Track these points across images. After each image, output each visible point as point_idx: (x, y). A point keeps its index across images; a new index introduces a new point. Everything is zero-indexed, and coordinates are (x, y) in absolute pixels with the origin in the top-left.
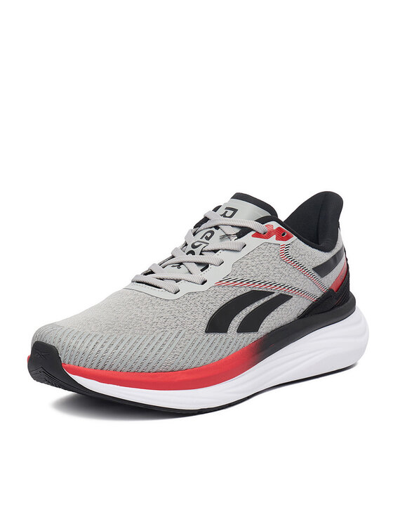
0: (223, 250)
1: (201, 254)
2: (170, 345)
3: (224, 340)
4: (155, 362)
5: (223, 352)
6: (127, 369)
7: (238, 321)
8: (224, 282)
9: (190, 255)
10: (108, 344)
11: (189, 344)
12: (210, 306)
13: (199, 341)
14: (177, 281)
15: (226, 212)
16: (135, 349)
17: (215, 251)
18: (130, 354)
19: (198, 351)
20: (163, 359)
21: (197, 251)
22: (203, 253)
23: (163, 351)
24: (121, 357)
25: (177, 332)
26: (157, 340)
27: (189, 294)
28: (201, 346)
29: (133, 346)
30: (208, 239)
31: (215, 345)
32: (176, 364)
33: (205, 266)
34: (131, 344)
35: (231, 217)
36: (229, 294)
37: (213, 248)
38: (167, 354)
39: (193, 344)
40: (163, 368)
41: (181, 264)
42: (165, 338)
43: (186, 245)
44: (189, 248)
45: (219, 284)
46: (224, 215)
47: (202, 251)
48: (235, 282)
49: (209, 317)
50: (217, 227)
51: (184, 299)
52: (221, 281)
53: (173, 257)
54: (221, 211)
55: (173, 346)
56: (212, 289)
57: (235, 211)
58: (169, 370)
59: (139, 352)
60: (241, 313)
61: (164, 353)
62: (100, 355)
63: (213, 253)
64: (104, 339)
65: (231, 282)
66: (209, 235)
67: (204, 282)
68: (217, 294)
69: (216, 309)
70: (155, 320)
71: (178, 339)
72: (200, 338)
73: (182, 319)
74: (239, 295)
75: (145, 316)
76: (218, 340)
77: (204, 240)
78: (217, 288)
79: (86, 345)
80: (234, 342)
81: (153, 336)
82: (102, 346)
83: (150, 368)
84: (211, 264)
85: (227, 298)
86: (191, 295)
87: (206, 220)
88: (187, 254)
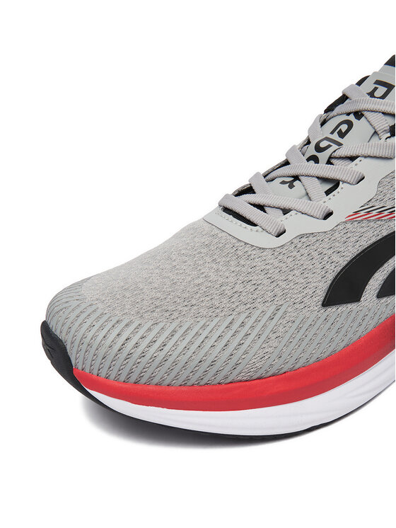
0: (365, 157)
1: (329, 162)
2: (259, 336)
3: (353, 315)
4: (228, 368)
5: (350, 335)
6: (180, 382)
7: (381, 278)
8: (362, 213)
9: (312, 162)
10: (147, 341)
11: (292, 330)
12: (335, 258)
13: (309, 322)
14: (286, 211)
15: (376, 89)
16: (193, 348)
17: (352, 158)
18: (185, 358)
19: (307, 340)
20: (244, 362)
21: (323, 156)
22: (333, 161)
23: (244, 347)
24: (168, 364)
25: (273, 308)
26: (235, 327)
27: (302, 236)
28: (313, 330)
29: (191, 343)
30: (342, 135)
31: (337, 326)
32: (266, 367)
33: (334, 184)
34: (188, 338)
35: (383, 97)
36: (370, 234)
37: (349, 153)
38: (252, 352)
39: (299, 329)
40: (243, 376)
41: (296, 178)
42: (250, 322)
43: (309, 142)
44: (311, 150)
45: (354, 217)
46: (372, 94)
47: (330, 158)
48: (380, 213)
49: (331, 277)
50: (358, 115)
51: (292, 248)
52: (356, 213)
53: (286, 163)
54: (369, 86)
55: (263, 337)
56: (341, 227)
57: (390, 87)
58: (255, 377)
59: (203, 352)
60: (386, 265)
61: (246, 352)
62: (131, 361)
63: (347, 162)
64: (141, 332)
65: (374, 213)
66: (344, 128)
67: (328, 215)
68: (349, 235)
69: (343, 262)
70: (238, 288)
71: (274, 321)
72: (313, 317)
73: (283, 285)
74: (385, 234)
75: (221, 280)
76: (344, 315)
77: (335, 137)
78: (349, 225)
79: (108, 342)
80: (371, 314)
81: (231, 318)
82: (137, 346)
83: (219, 378)
84: (344, 182)
85: (365, 242)
86: (303, 240)
87: (344, 98)
88: (308, 160)
